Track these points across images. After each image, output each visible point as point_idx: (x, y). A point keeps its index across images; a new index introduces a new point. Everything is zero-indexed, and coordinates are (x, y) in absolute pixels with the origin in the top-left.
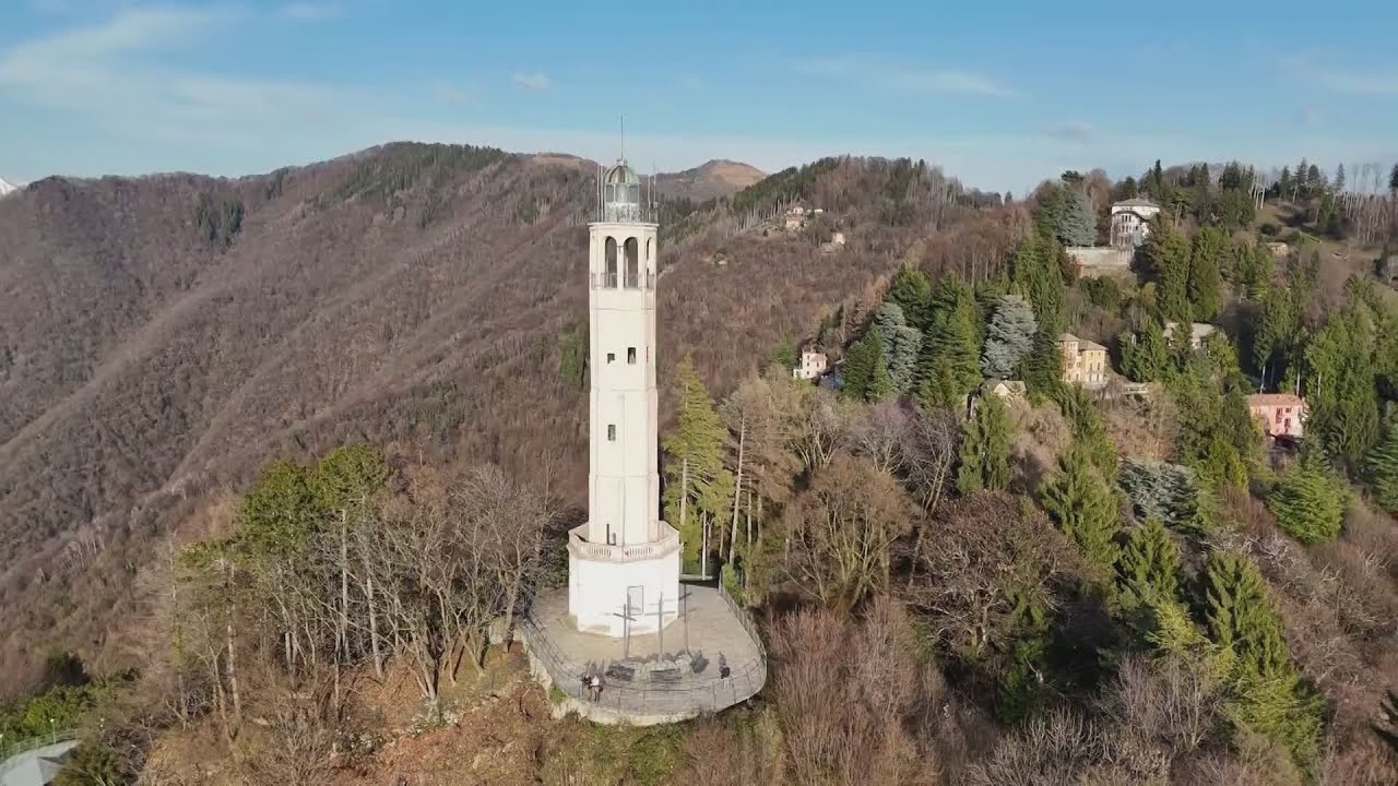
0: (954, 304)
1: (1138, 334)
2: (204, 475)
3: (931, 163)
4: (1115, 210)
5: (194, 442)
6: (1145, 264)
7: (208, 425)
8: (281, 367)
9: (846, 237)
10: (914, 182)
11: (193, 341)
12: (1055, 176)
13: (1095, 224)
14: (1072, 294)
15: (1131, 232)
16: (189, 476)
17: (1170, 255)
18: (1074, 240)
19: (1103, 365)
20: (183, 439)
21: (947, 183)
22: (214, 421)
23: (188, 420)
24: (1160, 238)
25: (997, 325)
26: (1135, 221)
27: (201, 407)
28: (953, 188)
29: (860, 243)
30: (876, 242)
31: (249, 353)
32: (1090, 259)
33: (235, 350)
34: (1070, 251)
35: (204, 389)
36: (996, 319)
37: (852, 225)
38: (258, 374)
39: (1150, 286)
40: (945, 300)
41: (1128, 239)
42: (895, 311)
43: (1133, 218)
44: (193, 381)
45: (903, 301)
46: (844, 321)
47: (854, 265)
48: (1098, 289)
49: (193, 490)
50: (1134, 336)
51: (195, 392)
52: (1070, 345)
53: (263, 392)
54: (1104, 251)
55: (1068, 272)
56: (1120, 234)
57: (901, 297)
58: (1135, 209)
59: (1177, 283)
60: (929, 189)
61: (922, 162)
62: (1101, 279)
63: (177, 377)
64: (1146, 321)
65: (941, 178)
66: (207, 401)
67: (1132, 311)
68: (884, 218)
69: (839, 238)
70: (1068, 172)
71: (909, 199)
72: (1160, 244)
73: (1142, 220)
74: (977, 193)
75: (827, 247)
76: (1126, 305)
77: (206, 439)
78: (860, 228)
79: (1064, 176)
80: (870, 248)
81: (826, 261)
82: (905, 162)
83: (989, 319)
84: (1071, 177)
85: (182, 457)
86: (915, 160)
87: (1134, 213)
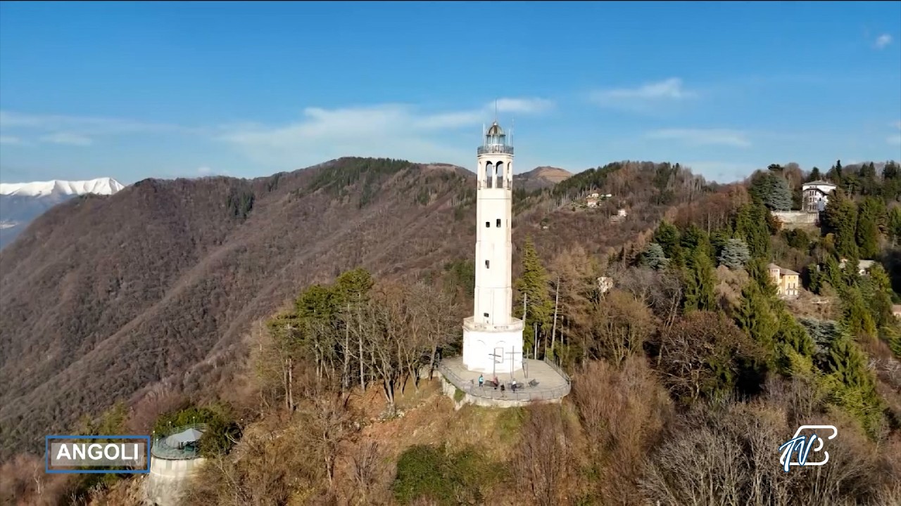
0: (695, 244)
1: (821, 265)
2: (227, 353)
3: (684, 165)
4: (805, 188)
5: (219, 337)
6: (826, 222)
7: (228, 327)
8: (273, 291)
9: (627, 212)
10: (672, 176)
11: (222, 275)
12: (764, 168)
13: (791, 196)
14: (775, 240)
15: (816, 202)
16: (219, 354)
17: (842, 215)
18: (777, 207)
19: (797, 285)
20: (213, 335)
21: (695, 178)
22: (232, 325)
23: (217, 322)
24: (836, 205)
25: (724, 257)
26: (819, 195)
27: (225, 315)
28: (699, 180)
29: (635, 216)
30: (646, 216)
31: (255, 284)
32: (787, 218)
33: (246, 281)
34: (773, 214)
35: (227, 305)
36: (723, 253)
37: (631, 204)
38: (260, 296)
39: (830, 235)
40: (690, 242)
41: (815, 206)
42: (658, 248)
43: (818, 193)
44: (221, 300)
45: (663, 242)
46: (624, 258)
47: (632, 229)
48: (793, 237)
49: (221, 363)
50: (818, 266)
51: (222, 306)
52: (775, 272)
53: (262, 306)
54: (798, 214)
55: (773, 226)
56: (809, 204)
57: (661, 240)
58: (819, 187)
59: (848, 234)
60: (683, 182)
61: (677, 165)
62: (795, 231)
63: (212, 298)
64: (826, 256)
65: (691, 175)
66: (229, 311)
67: (817, 250)
68: (652, 200)
69: (623, 213)
70: (773, 165)
71: (669, 188)
72: (836, 209)
73: (824, 194)
74: (714, 184)
75: (615, 218)
76: (814, 246)
77: (227, 334)
78: (637, 206)
79: (770, 168)
80: (643, 219)
81: (614, 227)
82: (666, 165)
83: (719, 254)
84: (774, 168)
85: (212, 346)
86: (673, 164)
87: (818, 190)
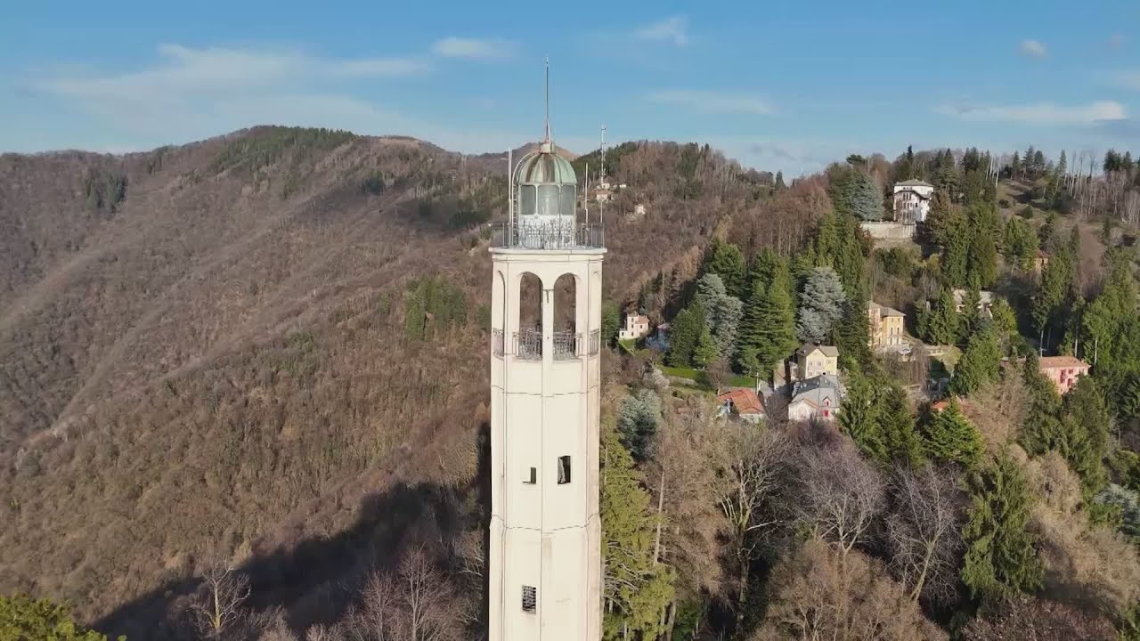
0: (770, 276)
1: (933, 302)
2: (85, 419)
3: (715, 147)
4: (897, 189)
5: (81, 385)
6: (924, 235)
7: (93, 369)
8: (159, 318)
9: (646, 207)
10: (701, 161)
11: (81, 297)
12: (842, 160)
13: (882, 202)
14: (868, 264)
15: (911, 208)
16: (71, 419)
17: (952, 230)
18: (865, 216)
19: (901, 330)
20: (70, 383)
21: (728, 163)
22: (99, 366)
23: (76, 365)
24: (940, 215)
25: (809, 294)
26: (915, 199)
27: (88, 354)
28: (733, 167)
29: (656, 213)
30: (671, 213)
31: (132, 308)
32: (880, 232)
33: (118, 304)
34: (865, 226)
35: (90, 339)
36: (808, 288)
37: (651, 199)
38: (141, 324)
39: (934, 257)
40: (762, 272)
41: (909, 215)
42: (715, 281)
43: (913, 196)
44: (80, 331)
45: (722, 272)
46: (663, 287)
47: (654, 231)
48: (890, 260)
49: (74, 433)
50: (928, 303)
51: (82, 340)
52: (874, 311)
53: (144, 340)
54: (891, 225)
55: (865, 244)
56: (902, 211)
57: (721, 268)
58: (914, 188)
59: (959, 256)
60: (714, 168)
61: (707, 146)
62: (893, 250)
63: (66, 329)
64: (935, 290)
65: (724, 160)
66: (93, 348)
67: (924, 279)
68: (677, 193)
69: (641, 209)
70: (853, 156)
71: (698, 177)
72: (940, 220)
73: (921, 198)
74: (753, 172)
75: (632, 217)
76: (917, 274)
77: (91, 382)
78: (659, 201)
79: (849, 159)
80: (666, 217)
81: (631, 227)
82: (693, 146)
83: (801, 288)
84: (854, 159)
85: (70, 399)
86: (701, 145)
87: (914, 192)
